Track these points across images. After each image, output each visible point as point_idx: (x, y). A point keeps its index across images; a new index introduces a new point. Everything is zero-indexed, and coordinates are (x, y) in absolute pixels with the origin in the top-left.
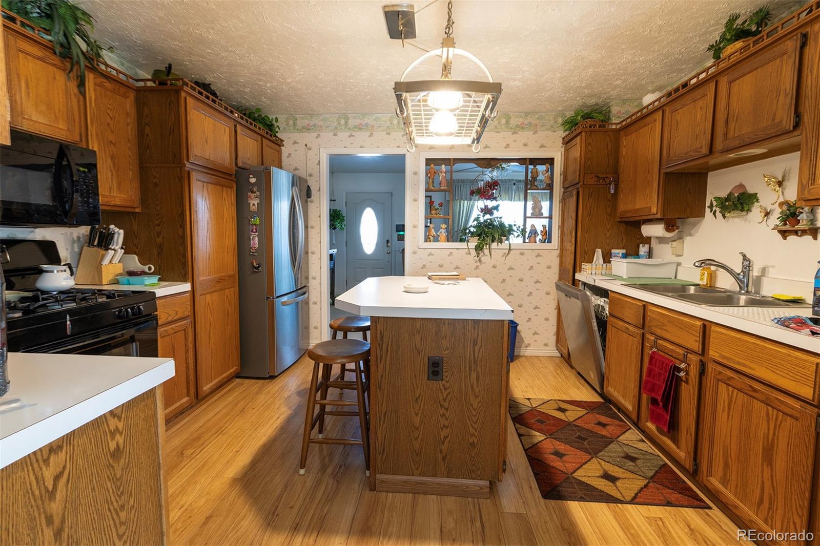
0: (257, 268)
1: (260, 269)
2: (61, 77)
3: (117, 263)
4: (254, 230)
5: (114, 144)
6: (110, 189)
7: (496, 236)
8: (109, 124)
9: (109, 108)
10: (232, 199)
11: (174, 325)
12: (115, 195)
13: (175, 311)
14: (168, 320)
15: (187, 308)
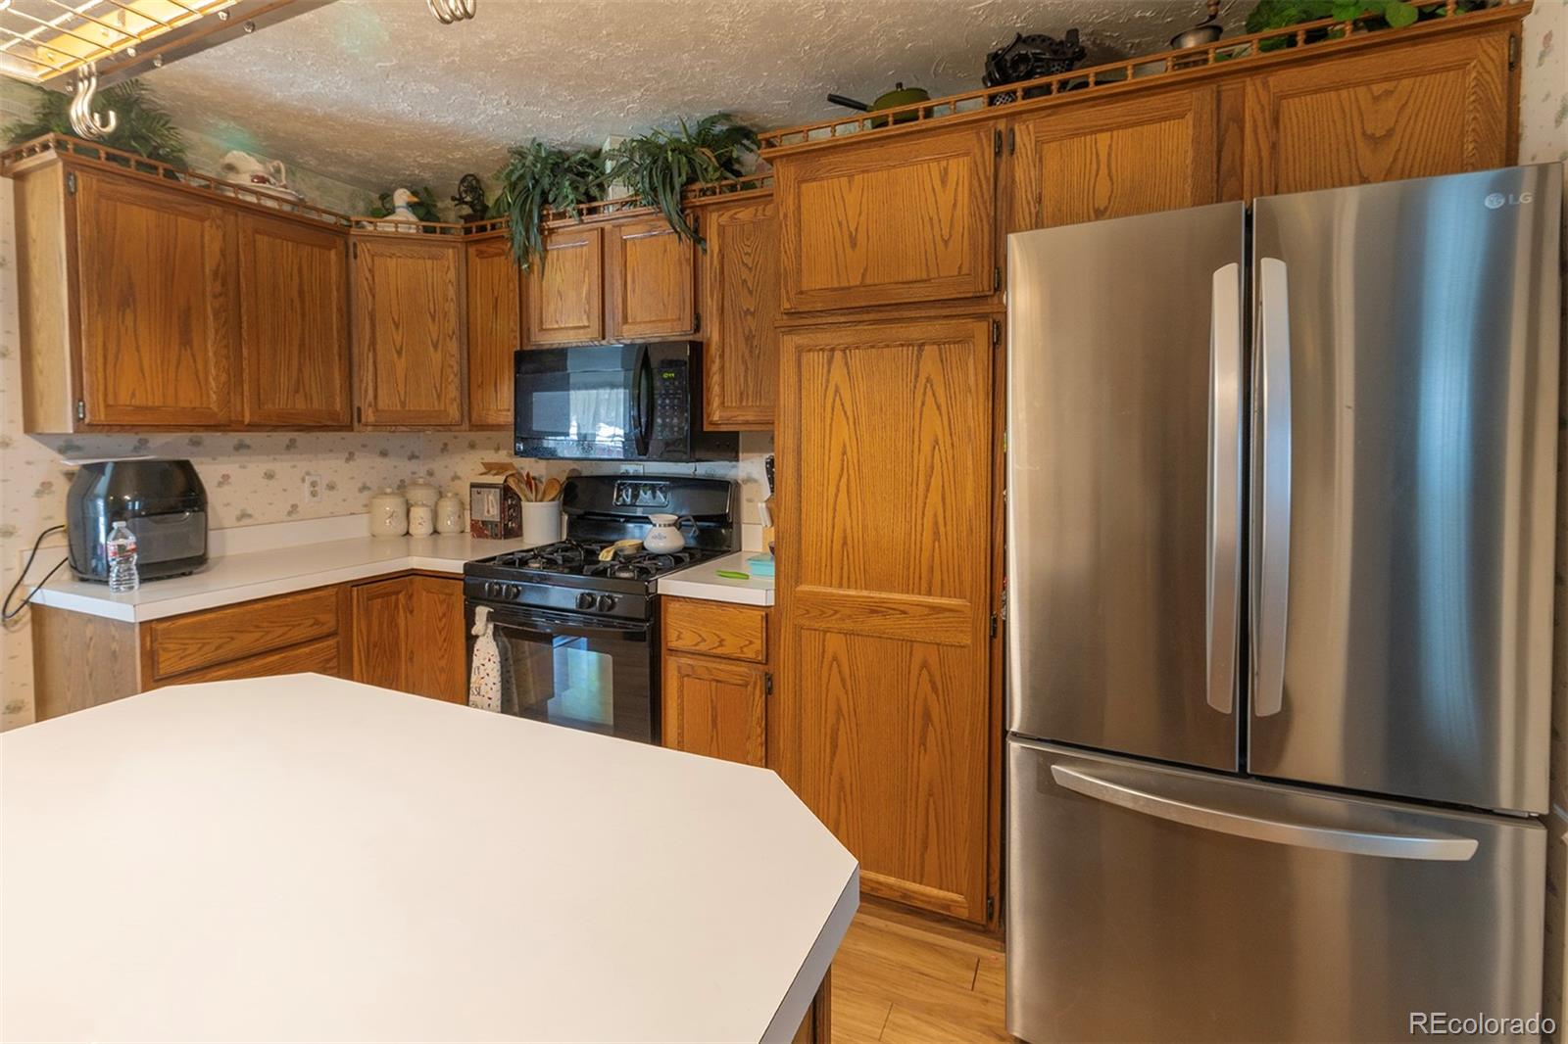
5: (753, 314)
8: (744, 282)
9: (747, 254)
10: (971, 371)
11: (714, 665)
12: (750, 404)
13: (719, 637)
14: (697, 648)
15: (751, 643)
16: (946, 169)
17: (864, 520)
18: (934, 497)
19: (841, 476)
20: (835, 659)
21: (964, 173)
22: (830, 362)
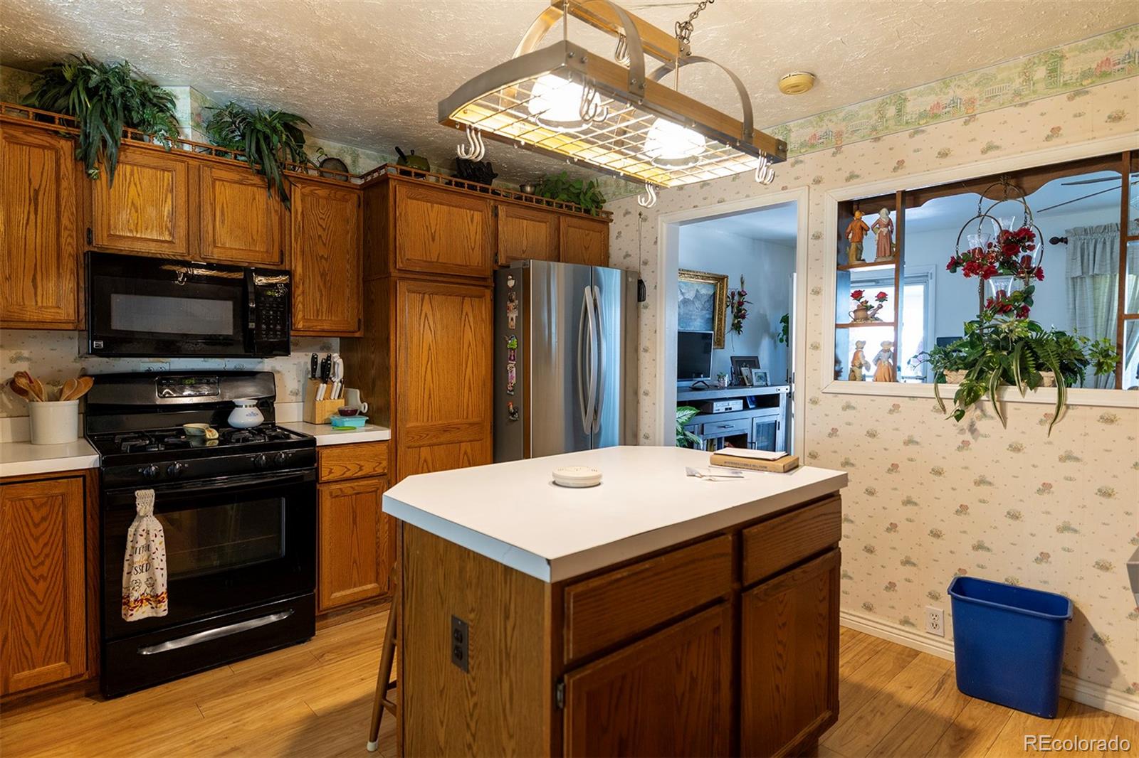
0: (513, 414)
1: (516, 416)
2: (261, 196)
3: (336, 398)
4: (512, 358)
5: (326, 260)
6: (318, 311)
7: (1015, 368)
8: (320, 236)
9: (321, 218)
10: (484, 312)
11: (356, 484)
12: (324, 318)
13: (359, 465)
14: (344, 476)
15: (380, 463)
16: (473, 215)
17: (439, 384)
18: (469, 370)
19: (428, 361)
20: (425, 461)
21: (480, 218)
22: (423, 300)
